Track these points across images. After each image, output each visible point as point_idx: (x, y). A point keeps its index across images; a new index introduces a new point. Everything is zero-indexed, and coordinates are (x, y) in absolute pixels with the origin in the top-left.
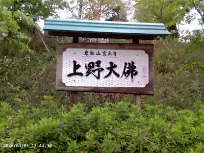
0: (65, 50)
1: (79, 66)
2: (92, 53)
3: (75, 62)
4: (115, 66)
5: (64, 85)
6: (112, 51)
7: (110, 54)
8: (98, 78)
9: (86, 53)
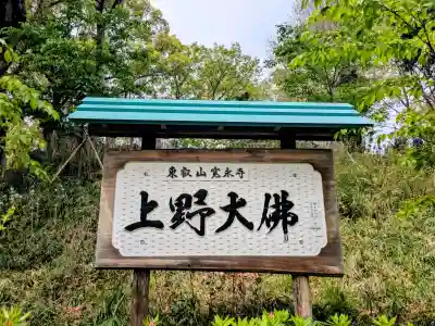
0: (121, 166)
1: (154, 205)
2: (185, 173)
3: (144, 195)
4: (243, 203)
5: (116, 253)
6: (234, 167)
7: (228, 173)
8: (201, 233)
9: (172, 172)
